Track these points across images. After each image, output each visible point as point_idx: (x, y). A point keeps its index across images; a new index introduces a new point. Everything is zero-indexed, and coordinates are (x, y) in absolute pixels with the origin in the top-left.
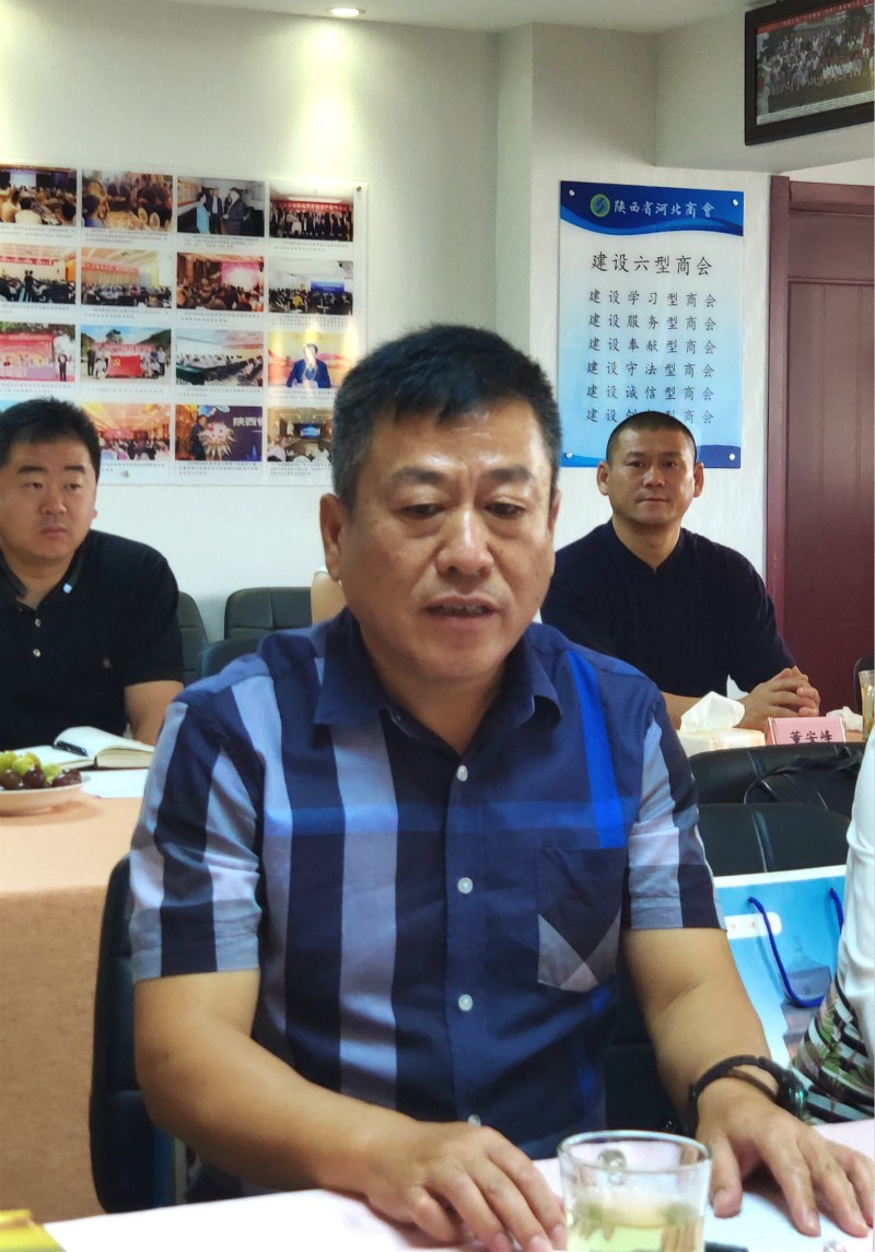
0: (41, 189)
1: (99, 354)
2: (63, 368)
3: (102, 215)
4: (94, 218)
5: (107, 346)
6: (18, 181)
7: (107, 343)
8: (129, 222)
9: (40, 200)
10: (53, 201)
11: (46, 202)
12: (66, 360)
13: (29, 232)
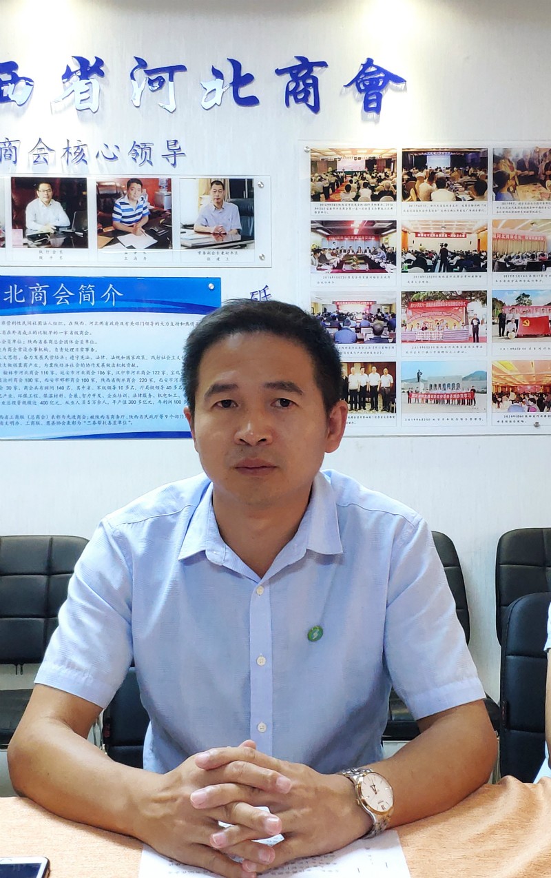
0: (455, 169)
1: (509, 316)
2: (476, 330)
3: (512, 189)
4: (505, 192)
5: (516, 308)
6: (433, 163)
7: (516, 305)
8: (537, 194)
9: (454, 179)
10: (466, 178)
11: (460, 180)
12: (479, 323)
13: (443, 208)
